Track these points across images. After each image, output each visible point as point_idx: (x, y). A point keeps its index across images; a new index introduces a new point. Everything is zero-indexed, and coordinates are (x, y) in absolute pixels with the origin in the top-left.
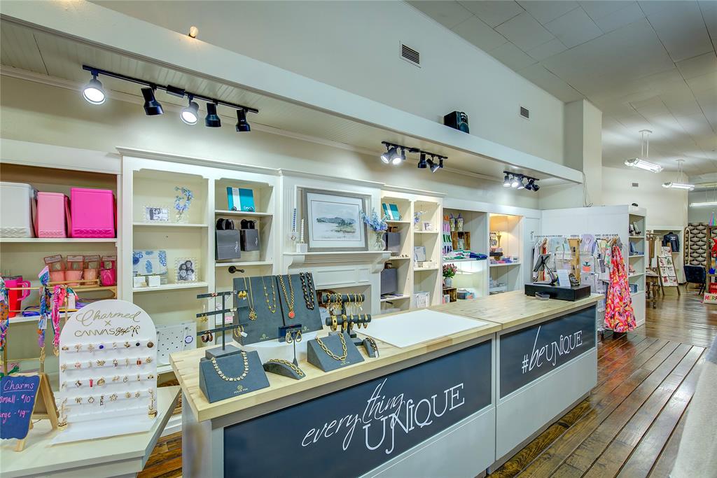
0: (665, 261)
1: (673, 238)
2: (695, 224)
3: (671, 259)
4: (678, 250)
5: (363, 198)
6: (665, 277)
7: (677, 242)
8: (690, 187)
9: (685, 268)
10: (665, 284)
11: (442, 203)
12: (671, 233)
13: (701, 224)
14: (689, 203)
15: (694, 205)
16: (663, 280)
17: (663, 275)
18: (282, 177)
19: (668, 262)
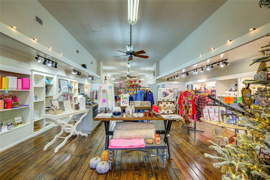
5: (68, 81)
8: (114, 79)
11: (78, 82)
13: (115, 87)
15: (115, 83)
18: (56, 76)
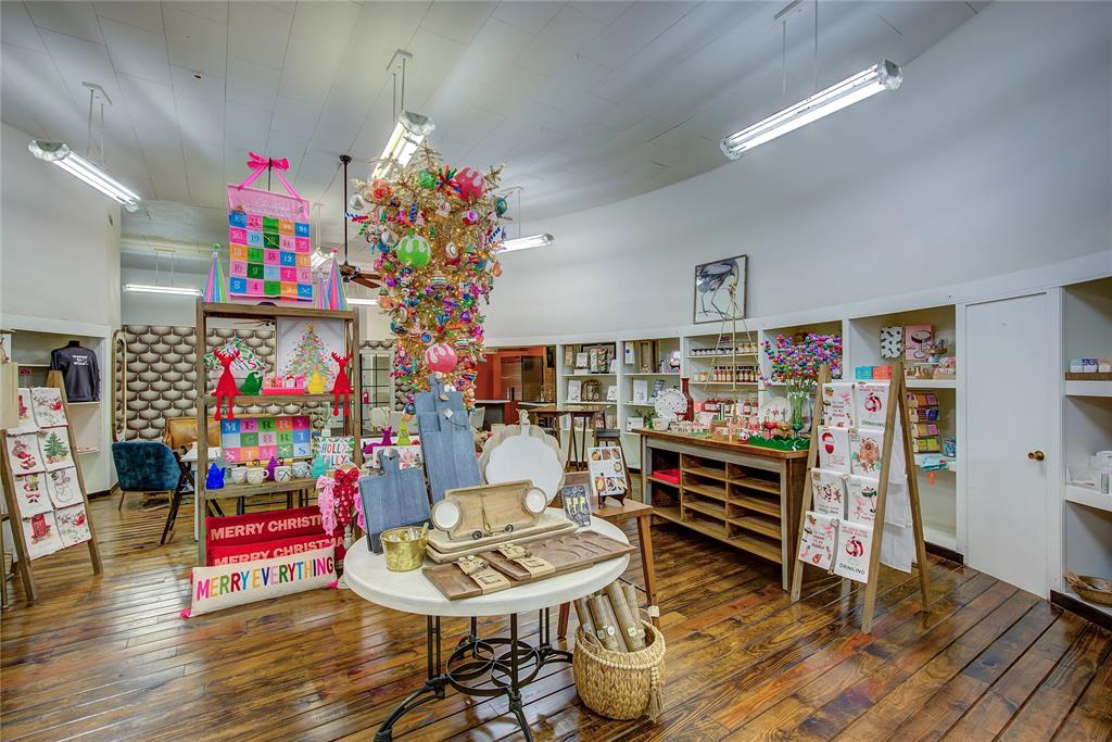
0: (36, 449)
1: (80, 360)
2: (138, 328)
3: (62, 435)
4: (95, 393)
6: (39, 518)
7: (93, 370)
9: (118, 449)
10: (35, 550)
12: (74, 344)
13: (149, 330)
14: (123, 283)
16: (28, 530)
17: (26, 509)
19: (53, 451)
